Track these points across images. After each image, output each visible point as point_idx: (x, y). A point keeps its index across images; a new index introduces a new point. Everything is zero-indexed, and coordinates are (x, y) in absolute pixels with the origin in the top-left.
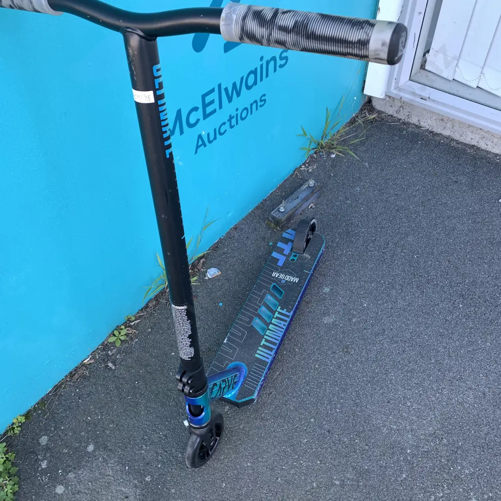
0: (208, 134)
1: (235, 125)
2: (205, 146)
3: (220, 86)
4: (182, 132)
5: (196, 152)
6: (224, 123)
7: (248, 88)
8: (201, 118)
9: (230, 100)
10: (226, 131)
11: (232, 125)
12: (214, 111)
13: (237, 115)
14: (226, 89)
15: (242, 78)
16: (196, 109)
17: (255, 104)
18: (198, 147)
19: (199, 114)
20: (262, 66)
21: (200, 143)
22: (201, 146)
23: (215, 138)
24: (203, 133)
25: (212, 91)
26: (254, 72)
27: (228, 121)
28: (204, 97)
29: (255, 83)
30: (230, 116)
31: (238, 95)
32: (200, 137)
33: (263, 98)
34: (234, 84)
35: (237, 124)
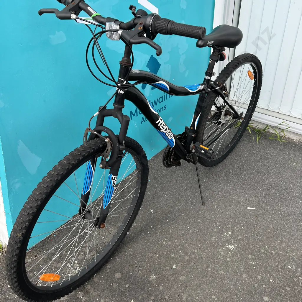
2: (145, 121)
5: (141, 123)
7: (160, 103)
14: (152, 102)
15: (157, 99)
17: (162, 109)
18: (142, 122)
20: (164, 95)
22: (143, 121)
29: (162, 101)
31: (156, 104)
32: (143, 118)
33: (165, 107)
34: (155, 101)
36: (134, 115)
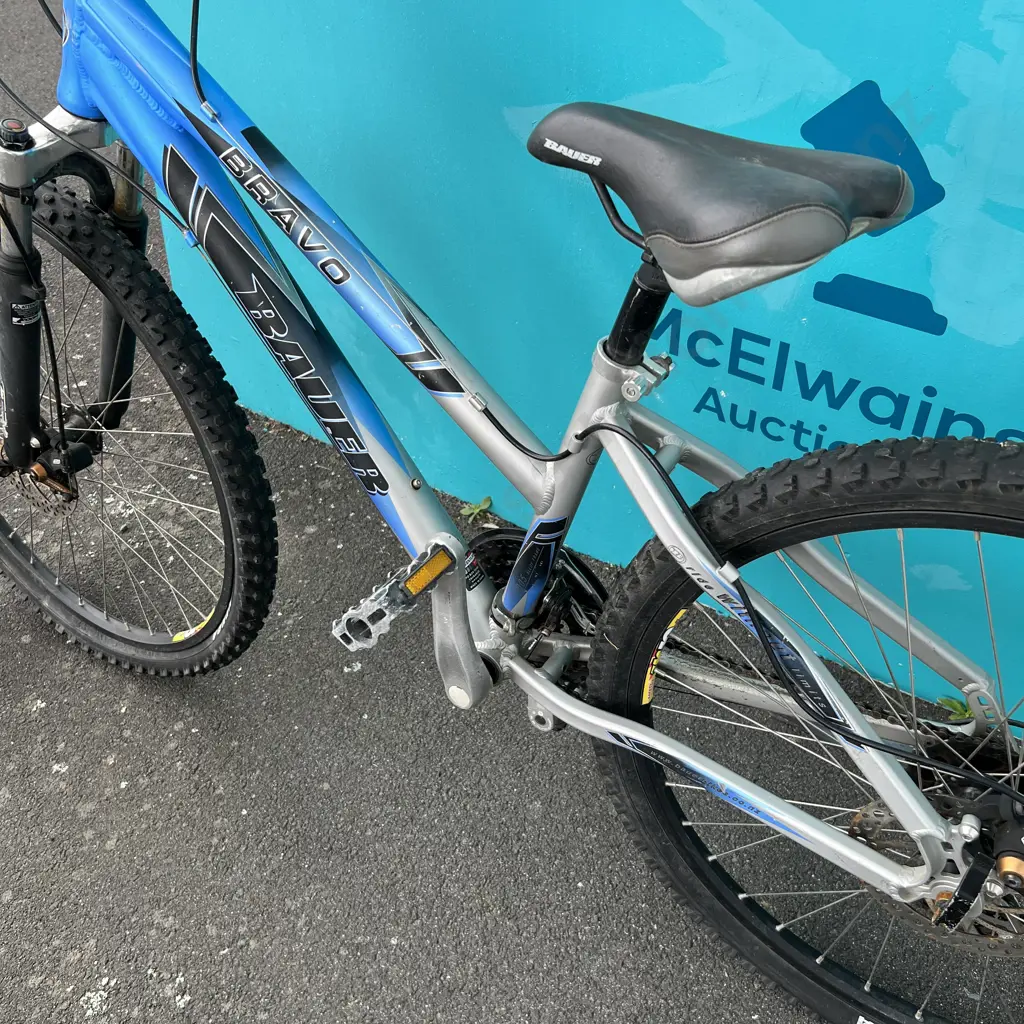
0: (734, 408)
2: (721, 418)
3: (784, 349)
4: (674, 348)
5: (697, 410)
6: (782, 424)
7: (870, 416)
8: (725, 362)
9: (808, 394)
10: (779, 439)
11: (802, 443)
12: (760, 380)
13: (820, 437)
14: (801, 368)
15: (852, 385)
16: (718, 342)
18: (702, 405)
19: (723, 354)
20: (925, 409)
21: (710, 402)
22: (711, 409)
23: (750, 427)
24: (723, 393)
25: (766, 342)
26: (901, 402)
27: (792, 427)
28: (739, 335)
30: (800, 424)
31: (836, 403)
32: (712, 392)
34: (826, 378)
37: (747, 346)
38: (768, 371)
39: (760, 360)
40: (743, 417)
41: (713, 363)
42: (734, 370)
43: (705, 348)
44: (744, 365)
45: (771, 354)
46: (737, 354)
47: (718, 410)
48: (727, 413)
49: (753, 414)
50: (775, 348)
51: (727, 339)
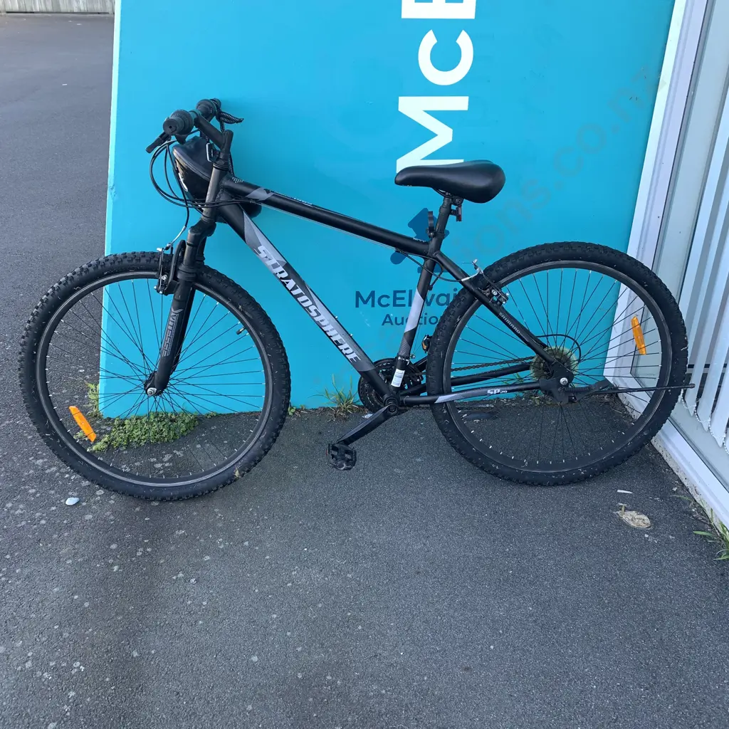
0: (396, 319)
1: (423, 323)
2: (392, 324)
3: (411, 291)
4: (373, 306)
5: (383, 324)
7: (440, 304)
8: (391, 303)
12: (404, 305)
13: (425, 318)
15: (433, 295)
16: (388, 297)
18: (385, 322)
19: (390, 301)
21: (388, 320)
22: (388, 322)
23: (402, 324)
24: (392, 315)
25: (404, 292)
26: (448, 296)
28: (395, 292)
29: (447, 303)
31: (428, 304)
32: (388, 316)
35: (425, 323)
36: (365, 302)
37: (399, 295)
38: (406, 302)
39: (403, 299)
40: (399, 321)
41: (388, 305)
42: (395, 305)
43: (384, 301)
44: (398, 302)
45: (406, 295)
46: (395, 298)
47: (391, 322)
48: (393, 321)
49: (403, 318)
50: (408, 293)
51: (392, 296)
